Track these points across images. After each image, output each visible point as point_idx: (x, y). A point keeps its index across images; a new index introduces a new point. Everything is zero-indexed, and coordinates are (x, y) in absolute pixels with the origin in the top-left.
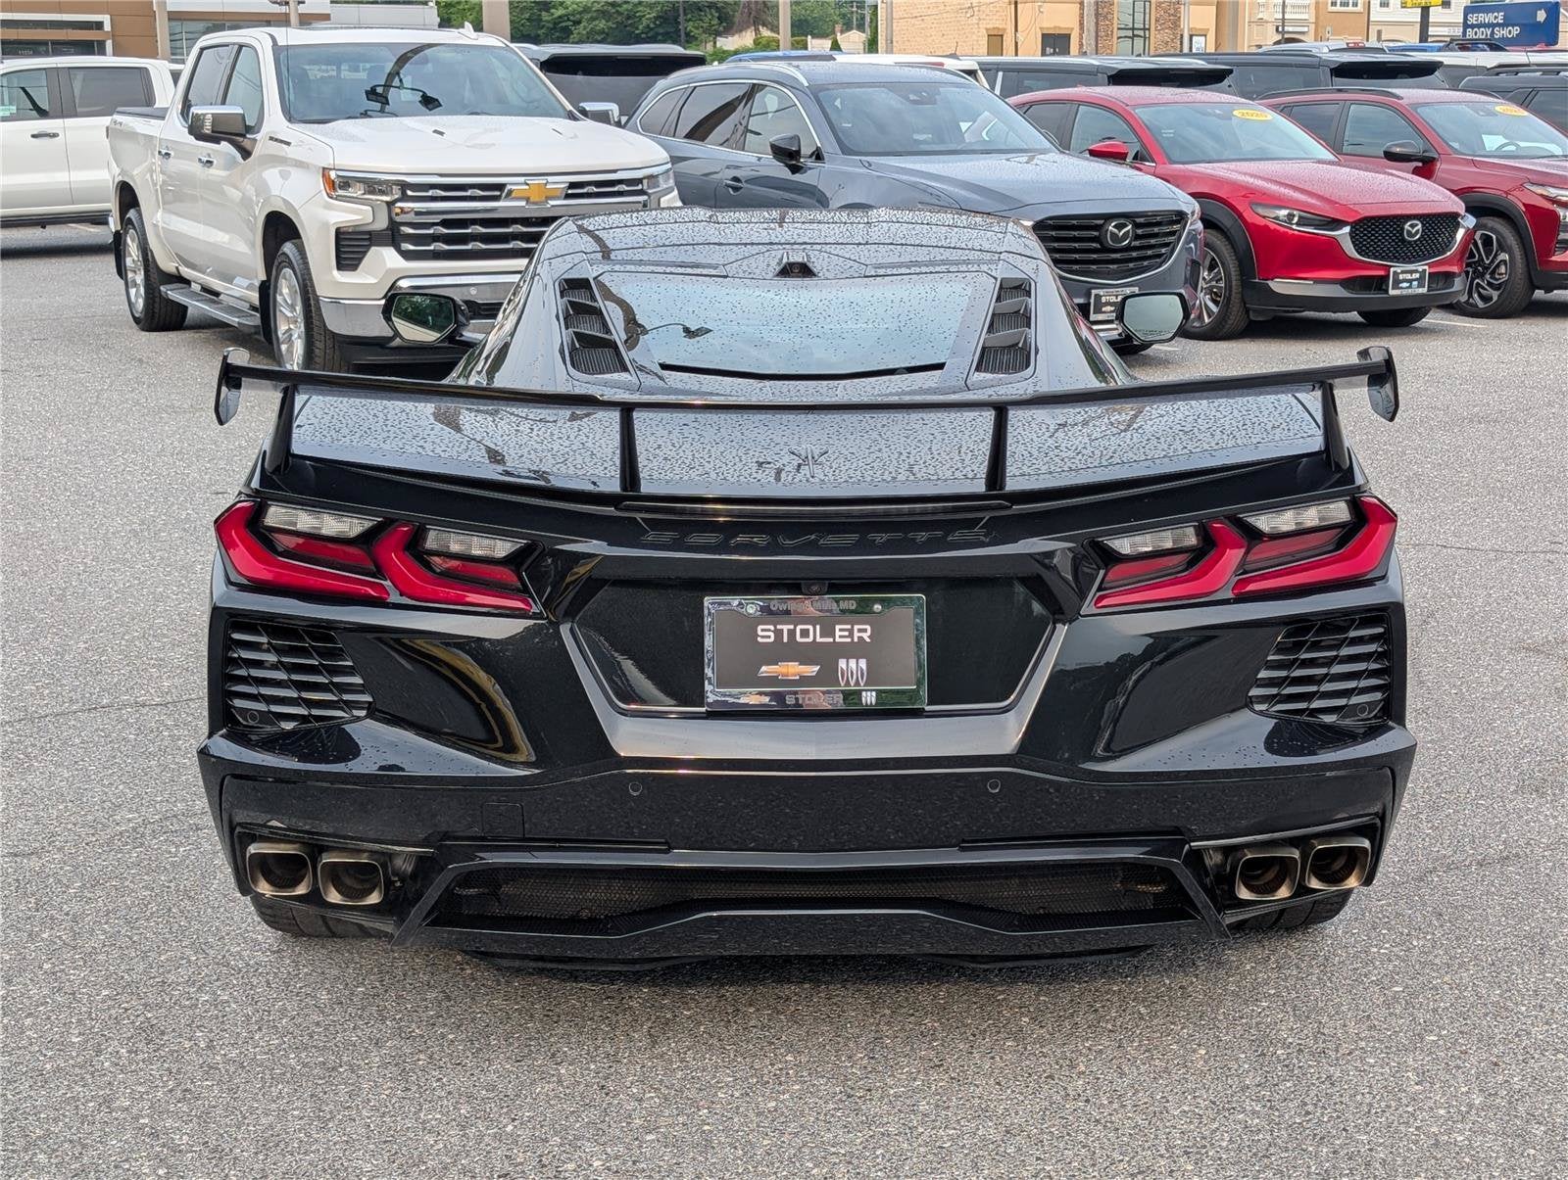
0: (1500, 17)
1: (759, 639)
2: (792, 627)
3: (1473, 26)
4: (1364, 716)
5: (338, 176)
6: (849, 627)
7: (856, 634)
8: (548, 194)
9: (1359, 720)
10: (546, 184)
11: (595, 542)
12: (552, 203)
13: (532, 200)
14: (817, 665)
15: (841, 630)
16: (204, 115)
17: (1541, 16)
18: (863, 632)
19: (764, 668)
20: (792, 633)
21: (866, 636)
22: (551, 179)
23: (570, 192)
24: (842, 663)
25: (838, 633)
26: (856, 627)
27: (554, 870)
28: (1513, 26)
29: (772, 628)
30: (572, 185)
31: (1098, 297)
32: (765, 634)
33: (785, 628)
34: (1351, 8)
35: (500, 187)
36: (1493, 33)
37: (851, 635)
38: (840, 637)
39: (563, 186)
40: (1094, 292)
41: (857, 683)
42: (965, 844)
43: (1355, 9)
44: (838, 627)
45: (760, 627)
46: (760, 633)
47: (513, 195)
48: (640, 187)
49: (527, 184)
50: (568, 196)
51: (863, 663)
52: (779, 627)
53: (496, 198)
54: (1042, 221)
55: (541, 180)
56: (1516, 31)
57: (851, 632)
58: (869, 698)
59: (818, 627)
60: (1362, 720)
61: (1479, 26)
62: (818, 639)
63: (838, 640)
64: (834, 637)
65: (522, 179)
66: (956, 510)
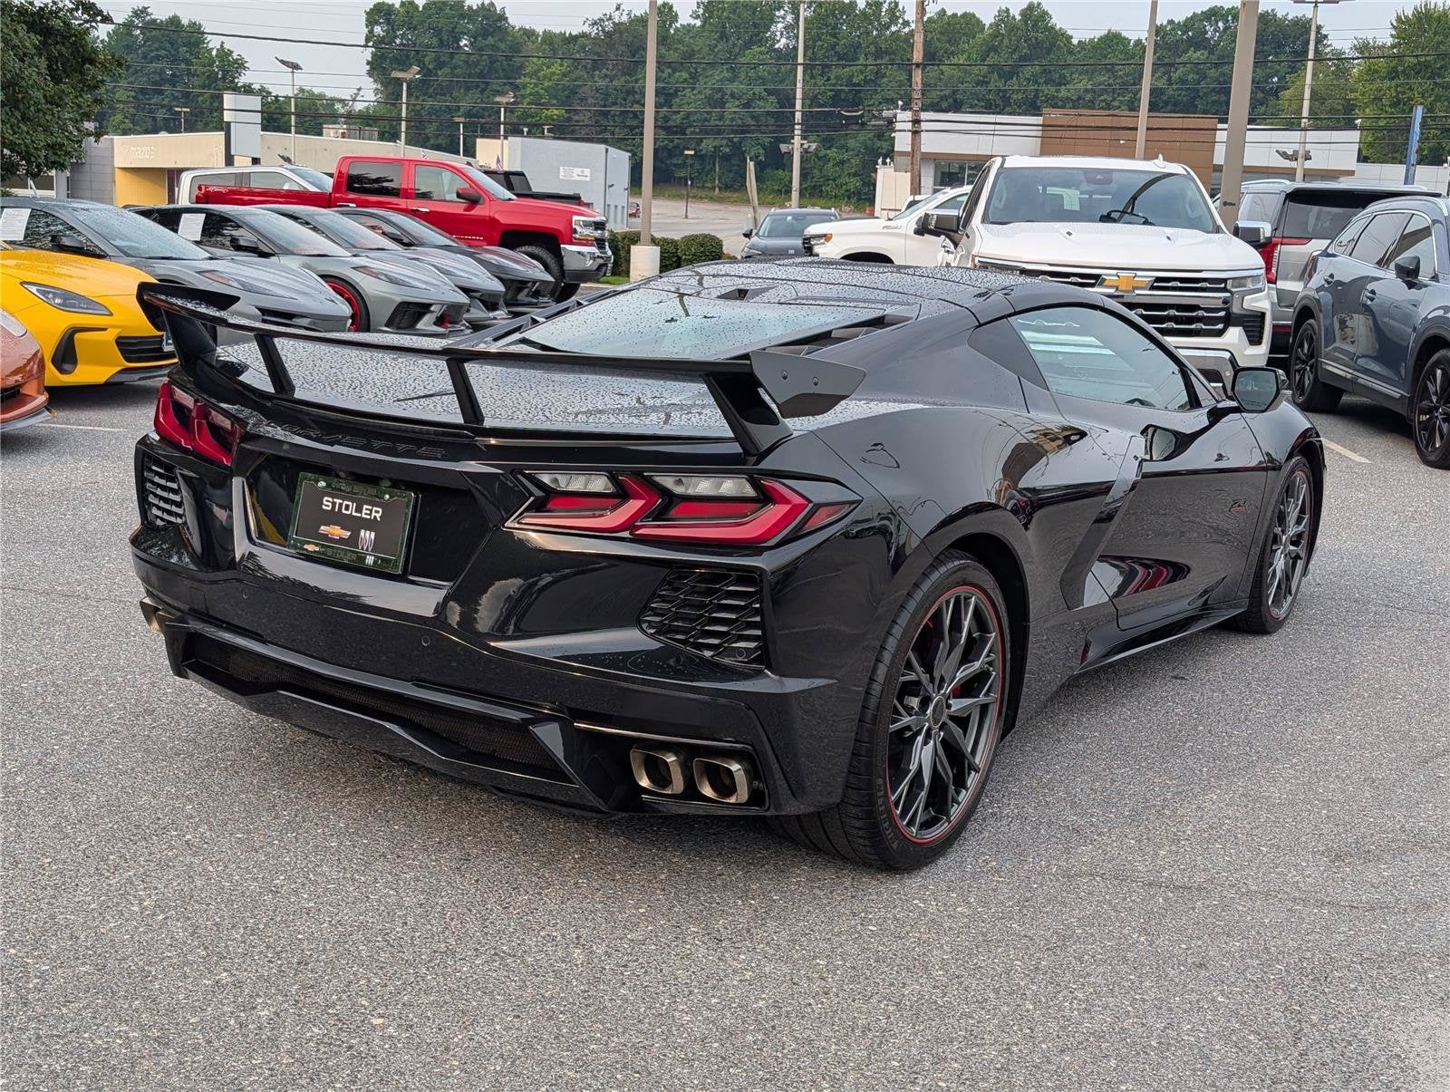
1: (324, 507)
2: (341, 501)
4: (740, 659)
5: (979, 261)
6: (370, 507)
7: (374, 514)
8: (1136, 285)
9: (736, 661)
10: (1134, 277)
12: (1137, 292)
13: (1120, 288)
14: (349, 531)
15: (366, 509)
16: (933, 215)
18: (377, 513)
19: (322, 527)
20: (341, 505)
21: (378, 515)
22: (1139, 273)
23: (1155, 284)
24: (363, 533)
25: (364, 511)
26: (375, 509)
29: (331, 500)
30: (1158, 279)
32: (327, 504)
33: (338, 501)
35: (1097, 277)
37: (370, 514)
38: (366, 514)
39: (1149, 279)
41: (367, 550)
42: (420, 682)
44: (365, 507)
45: (326, 498)
46: (325, 502)
47: (1106, 283)
48: (1223, 285)
49: (1118, 276)
50: (1153, 288)
51: (373, 535)
52: (335, 500)
53: (1092, 285)
55: (1131, 274)
57: (371, 510)
58: (370, 560)
59: (355, 504)
60: (740, 662)
62: (354, 514)
63: (364, 516)
64: (361, 513)
65: (1114, 272)
66: (444, 434)
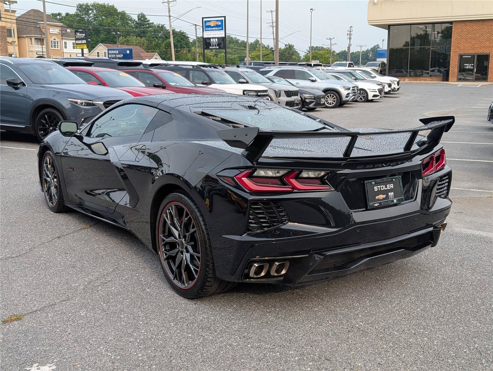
0: (117, 52)
1: (375, 190)
3: (110, 54)
11: (347, 170)
14: (385, 195)
17: (128, 52)
19: (377, 197)
20: (380, 188)
21: (392, 187)
24: (389, 194)
27: (335, 255)
28: (121, 54)
31: (120, 123)
34: (57, 48)
36: (116, 56)
37: (390, 187)
40: (119, 122)
41: (392, 198)
42: (409, 232)
43: (58, 49)
44: (388, 185)
45: (375, 187)
51: (393, 193)
52: (378, 187)
54: (105, 102)
56: (122, 56)
57: (390, 186)
58: (395, 201)
59: (384, 186)
61: (112, 54)
64: (387, 188)
